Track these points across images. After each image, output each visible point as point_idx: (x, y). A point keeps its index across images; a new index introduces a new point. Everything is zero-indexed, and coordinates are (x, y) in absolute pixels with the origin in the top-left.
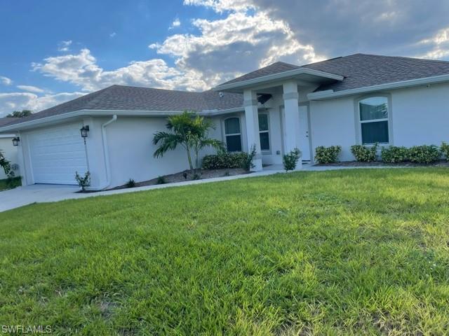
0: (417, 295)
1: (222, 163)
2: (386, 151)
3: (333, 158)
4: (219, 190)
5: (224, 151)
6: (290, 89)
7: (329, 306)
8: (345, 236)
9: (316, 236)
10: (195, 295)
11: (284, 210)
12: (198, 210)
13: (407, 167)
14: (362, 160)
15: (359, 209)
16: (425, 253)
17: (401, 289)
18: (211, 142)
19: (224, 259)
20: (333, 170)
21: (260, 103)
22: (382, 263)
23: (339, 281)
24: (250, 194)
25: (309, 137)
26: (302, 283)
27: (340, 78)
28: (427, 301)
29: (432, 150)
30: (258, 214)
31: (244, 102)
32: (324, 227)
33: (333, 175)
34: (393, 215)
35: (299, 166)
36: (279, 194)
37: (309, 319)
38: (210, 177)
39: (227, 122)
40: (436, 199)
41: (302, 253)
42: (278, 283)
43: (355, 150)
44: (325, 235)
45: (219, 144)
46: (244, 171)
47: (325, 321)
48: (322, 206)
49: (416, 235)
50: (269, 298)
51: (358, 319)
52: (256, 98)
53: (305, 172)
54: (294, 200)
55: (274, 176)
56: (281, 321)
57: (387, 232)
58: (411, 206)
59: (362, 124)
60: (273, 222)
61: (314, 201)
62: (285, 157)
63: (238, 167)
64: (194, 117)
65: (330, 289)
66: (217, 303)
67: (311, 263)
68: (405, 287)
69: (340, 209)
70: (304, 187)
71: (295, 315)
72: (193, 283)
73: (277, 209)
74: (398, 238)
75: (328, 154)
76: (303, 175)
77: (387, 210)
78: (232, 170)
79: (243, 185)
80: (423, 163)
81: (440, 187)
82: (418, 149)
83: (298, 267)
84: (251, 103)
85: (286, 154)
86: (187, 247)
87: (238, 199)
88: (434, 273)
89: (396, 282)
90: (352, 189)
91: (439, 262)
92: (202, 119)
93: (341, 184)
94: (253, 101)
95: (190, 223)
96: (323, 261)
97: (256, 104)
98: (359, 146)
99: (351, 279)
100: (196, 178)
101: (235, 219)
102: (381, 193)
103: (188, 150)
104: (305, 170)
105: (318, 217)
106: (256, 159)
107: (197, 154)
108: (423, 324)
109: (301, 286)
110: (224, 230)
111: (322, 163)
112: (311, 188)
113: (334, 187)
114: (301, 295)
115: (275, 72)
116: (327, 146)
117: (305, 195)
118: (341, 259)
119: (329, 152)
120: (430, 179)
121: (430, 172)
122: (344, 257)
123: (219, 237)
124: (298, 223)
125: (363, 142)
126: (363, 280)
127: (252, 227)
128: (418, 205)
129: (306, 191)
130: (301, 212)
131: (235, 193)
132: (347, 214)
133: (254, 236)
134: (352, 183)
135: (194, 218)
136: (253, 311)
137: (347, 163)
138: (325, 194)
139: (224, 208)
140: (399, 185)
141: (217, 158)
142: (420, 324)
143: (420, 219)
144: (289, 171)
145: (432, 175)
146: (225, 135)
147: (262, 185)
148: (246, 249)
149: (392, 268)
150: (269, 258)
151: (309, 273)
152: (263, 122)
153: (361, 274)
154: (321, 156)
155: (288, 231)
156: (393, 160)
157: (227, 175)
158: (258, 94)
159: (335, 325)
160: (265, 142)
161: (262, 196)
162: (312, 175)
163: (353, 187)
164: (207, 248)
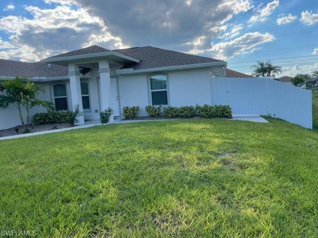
0: (179, 199)
1: (51, 119)
2: (166, 110)
3: (134, 114)
4: (46, 140)
5: (52, 109)
6: (104, 66)
7: (124, 215)
8: (138, 166)
9: (119, 168)
10: (19, 225)
11: (97, 152)
12: (26, 157)
13: (178, 120)
14: (152, 116)
15: (148, 147)
16: (184, 171)
17: (169, 196)
18: (41, 103)
19: (46, 194)
20: (134, 123)
21: (82, 74)
22: (160, 181)
23: (132, 197)
24: (72, 142)
25: (118, 100)
26: (106, 202)
27: (138, 61)
28: (184, 201)
29: (191, 109)
30: (77, 156)
31: (69, 73)
32: (125, 161)
33: (133, 125)
34: (168, 149)
35: (111, 120)
36: (95, 140)
37: (110, 227)
38: (40, 131)
39: (55, 87)
40: (192, 138)
41: (108, 181)
42: (89, 205)
43: (148, 109)
44: (125, 166)
45: (49, 104)
46: (69, 125)
47: (120, 226)
48: (125, 146)
49: (180, 160)
50: (81, 217)
51: (143, 220)
52: (78, 70)
53: (116, 124)
54: (106, 144)
55: (93, 128)
56: (89, 233)
57: (164, 160)
58: (178, 143)
59: (152, 92)
60: (88, 161)
61: (119, 144)
62: (101, 114)
63: (65, 122)
64: (25, 82)
65: (126, 203)
66: (38, 228)
67: (114, 187)
68: (172, 194)
69: (136, 148)
70: (113, 135)
71: (100, 226)
72: (17, 216)
73: (92, 152)
74: (170, 164)
75: (131, 112)
76: (114, 126)
77: (165, 146)
78: (59, 124)
79: (68, 136)
80: (186, 117)
81: (195, 131)
82: (184, 108)
83: (104, 191)
84: (75, 74)
85: (102, 112)
86: (13, 188)
87: (62, 146)
88: (189, 183)
89: (167, 192)
90: (144, 134)
91: (191, 176)
92: (33, 84)
93: (138, 132)
94: (76, 72)
95: (18, 168)
96: (122, 185)
97: (79, 75)
98: (150, 107)
99: (140, 194)
100: (27, 131)
101: (58, 161)
102: (161, 136)
103: (19, 109)
104: (115, 123)
105: (121, 155)
106: (79, 116)
107: (28, 112)
108: (182, 216)
109: (106, 204)
110: (48, 171)
111: (127, 118)
112: (118, 135)
113: (133, 134)
114: (105, 211)
115: (92, 53)
116: (130, 106)
117: (114, 140)
118: (134, 181)
119: (132, 110)
120: (189, 126)
121: (190, 122)
122: (136, 180)
123: (43, 177)
124: (107, 160)
125: (153, 104)
126: (147, 194)
127: (72, 166)
128: (182, 142)
129: (115, 137)
130: (110, 152)
131: (59, 142)
132: (140, 151)
133: (72, 172)
134: (145, 130)
135: (22, 164)
136: (68, 229)
137: (143, 118)
138: (127, 138)
139: (50, 153)
140: (172, 130)
141: (46, 115)
142: (180, 216)
143: (182, 151)
144: (104, 124)
145: (190, 124)
146: (54, 98)
147: (83, 134)
148: (66, 183)
149: (165, 183)
150: (83, 188)
151: (112, 194)
152: (84, 88)
153: (146, 190)
154: (127, 113)
155: (99, 166)
156: (170, 115)
157: (55, 128)
158: (80, 68)
159: (128, 227)
160: (86, 103)
161: (82, 143)
162: (120, 126)
163: (146, 133)
164: (32, 187)
